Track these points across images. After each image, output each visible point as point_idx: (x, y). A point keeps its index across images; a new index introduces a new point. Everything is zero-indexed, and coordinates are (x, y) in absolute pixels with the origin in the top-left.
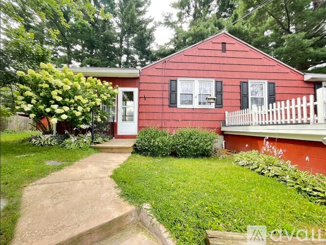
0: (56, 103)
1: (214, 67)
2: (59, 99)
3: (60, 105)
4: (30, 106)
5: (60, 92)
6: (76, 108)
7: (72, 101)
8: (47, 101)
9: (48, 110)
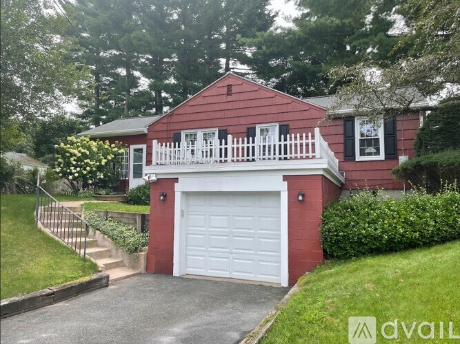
0: (73, 166)
1: (218, 115)
2: (75, 163)
3: (75, 167)
4: (60, 168)
5: (76, 158)
6: (85, 169)
7: (83, 164)
8: (68, 164)
9: (68, 171)
